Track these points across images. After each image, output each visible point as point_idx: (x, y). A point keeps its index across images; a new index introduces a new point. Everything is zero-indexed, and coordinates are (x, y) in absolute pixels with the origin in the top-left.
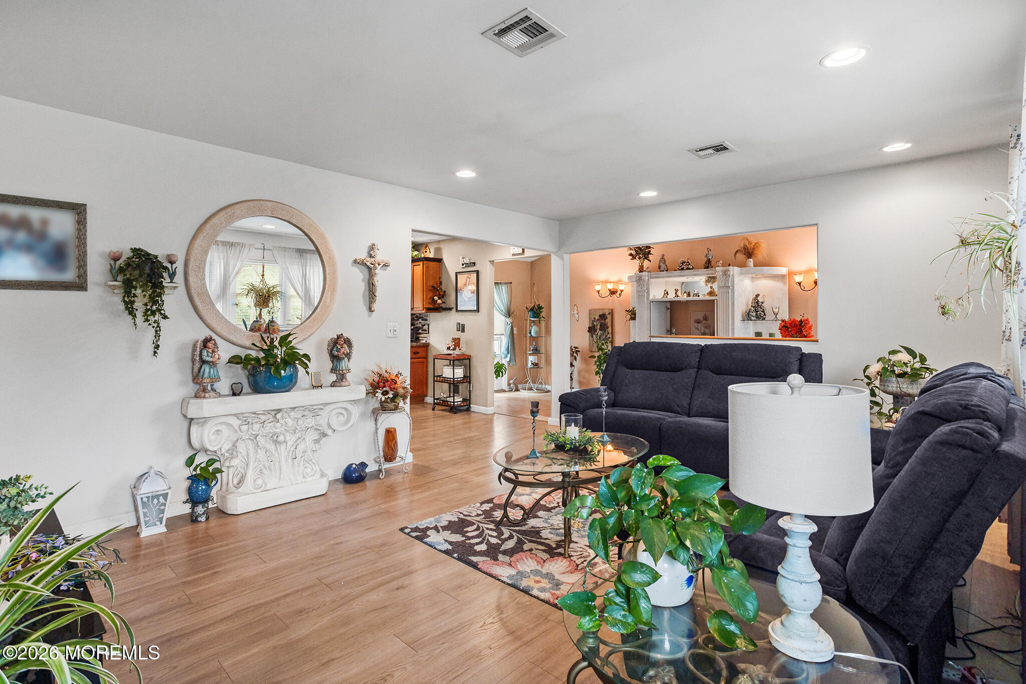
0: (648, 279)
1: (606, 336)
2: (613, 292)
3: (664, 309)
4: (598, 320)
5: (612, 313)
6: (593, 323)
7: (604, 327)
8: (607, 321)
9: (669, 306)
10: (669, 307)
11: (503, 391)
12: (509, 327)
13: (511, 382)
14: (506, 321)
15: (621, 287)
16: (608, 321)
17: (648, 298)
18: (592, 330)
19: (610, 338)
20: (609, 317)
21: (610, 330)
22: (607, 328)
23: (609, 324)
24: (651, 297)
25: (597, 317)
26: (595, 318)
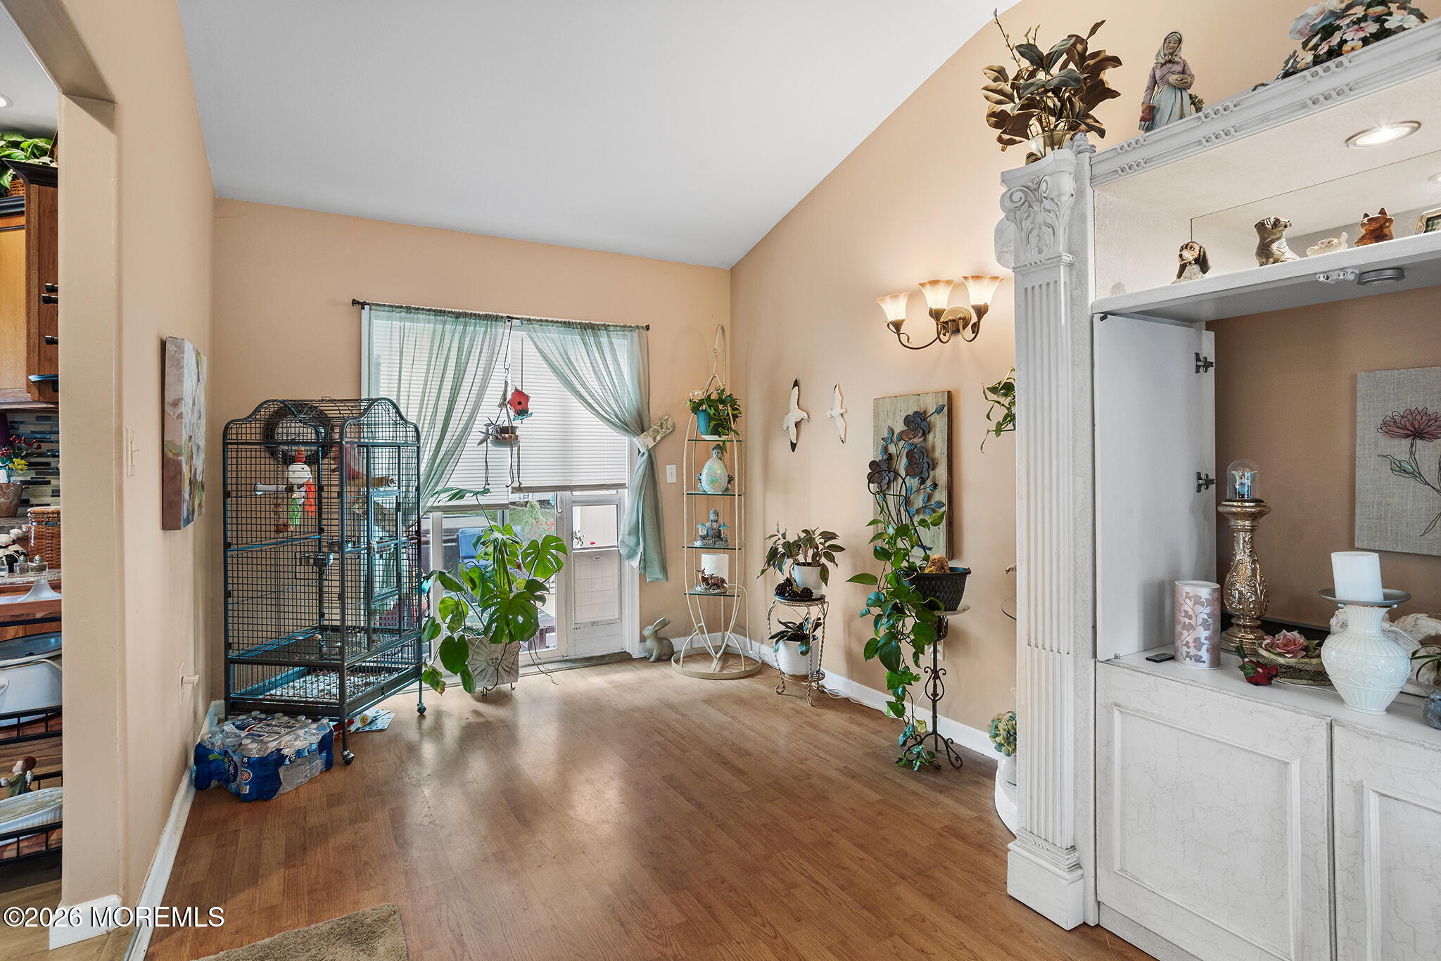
0: (1079, 195)
1: (929, 497)
2: (950, 325)
3: (1181, 365)
4: (901, 436)
5: (949, 406)
6: (885, 449)
7: (920, 463)
8: (930, 437)
9: (1208, 348)
10: (1209, 351)
11: (622, 659)
12: (641, 462)
13: (648, 631)
14: (631, 445)
15: (979, 294)
16: (937, 439)
17: (1077, 300)
18: (880, 472)
19: (940, 504)
20: (940, 423)
21: (941, 473)
22: (933, 465)
23: (940, 452)
24: (1097, 294)
25: (899, 427)
26: (892, 431)
